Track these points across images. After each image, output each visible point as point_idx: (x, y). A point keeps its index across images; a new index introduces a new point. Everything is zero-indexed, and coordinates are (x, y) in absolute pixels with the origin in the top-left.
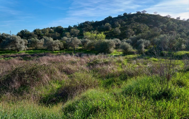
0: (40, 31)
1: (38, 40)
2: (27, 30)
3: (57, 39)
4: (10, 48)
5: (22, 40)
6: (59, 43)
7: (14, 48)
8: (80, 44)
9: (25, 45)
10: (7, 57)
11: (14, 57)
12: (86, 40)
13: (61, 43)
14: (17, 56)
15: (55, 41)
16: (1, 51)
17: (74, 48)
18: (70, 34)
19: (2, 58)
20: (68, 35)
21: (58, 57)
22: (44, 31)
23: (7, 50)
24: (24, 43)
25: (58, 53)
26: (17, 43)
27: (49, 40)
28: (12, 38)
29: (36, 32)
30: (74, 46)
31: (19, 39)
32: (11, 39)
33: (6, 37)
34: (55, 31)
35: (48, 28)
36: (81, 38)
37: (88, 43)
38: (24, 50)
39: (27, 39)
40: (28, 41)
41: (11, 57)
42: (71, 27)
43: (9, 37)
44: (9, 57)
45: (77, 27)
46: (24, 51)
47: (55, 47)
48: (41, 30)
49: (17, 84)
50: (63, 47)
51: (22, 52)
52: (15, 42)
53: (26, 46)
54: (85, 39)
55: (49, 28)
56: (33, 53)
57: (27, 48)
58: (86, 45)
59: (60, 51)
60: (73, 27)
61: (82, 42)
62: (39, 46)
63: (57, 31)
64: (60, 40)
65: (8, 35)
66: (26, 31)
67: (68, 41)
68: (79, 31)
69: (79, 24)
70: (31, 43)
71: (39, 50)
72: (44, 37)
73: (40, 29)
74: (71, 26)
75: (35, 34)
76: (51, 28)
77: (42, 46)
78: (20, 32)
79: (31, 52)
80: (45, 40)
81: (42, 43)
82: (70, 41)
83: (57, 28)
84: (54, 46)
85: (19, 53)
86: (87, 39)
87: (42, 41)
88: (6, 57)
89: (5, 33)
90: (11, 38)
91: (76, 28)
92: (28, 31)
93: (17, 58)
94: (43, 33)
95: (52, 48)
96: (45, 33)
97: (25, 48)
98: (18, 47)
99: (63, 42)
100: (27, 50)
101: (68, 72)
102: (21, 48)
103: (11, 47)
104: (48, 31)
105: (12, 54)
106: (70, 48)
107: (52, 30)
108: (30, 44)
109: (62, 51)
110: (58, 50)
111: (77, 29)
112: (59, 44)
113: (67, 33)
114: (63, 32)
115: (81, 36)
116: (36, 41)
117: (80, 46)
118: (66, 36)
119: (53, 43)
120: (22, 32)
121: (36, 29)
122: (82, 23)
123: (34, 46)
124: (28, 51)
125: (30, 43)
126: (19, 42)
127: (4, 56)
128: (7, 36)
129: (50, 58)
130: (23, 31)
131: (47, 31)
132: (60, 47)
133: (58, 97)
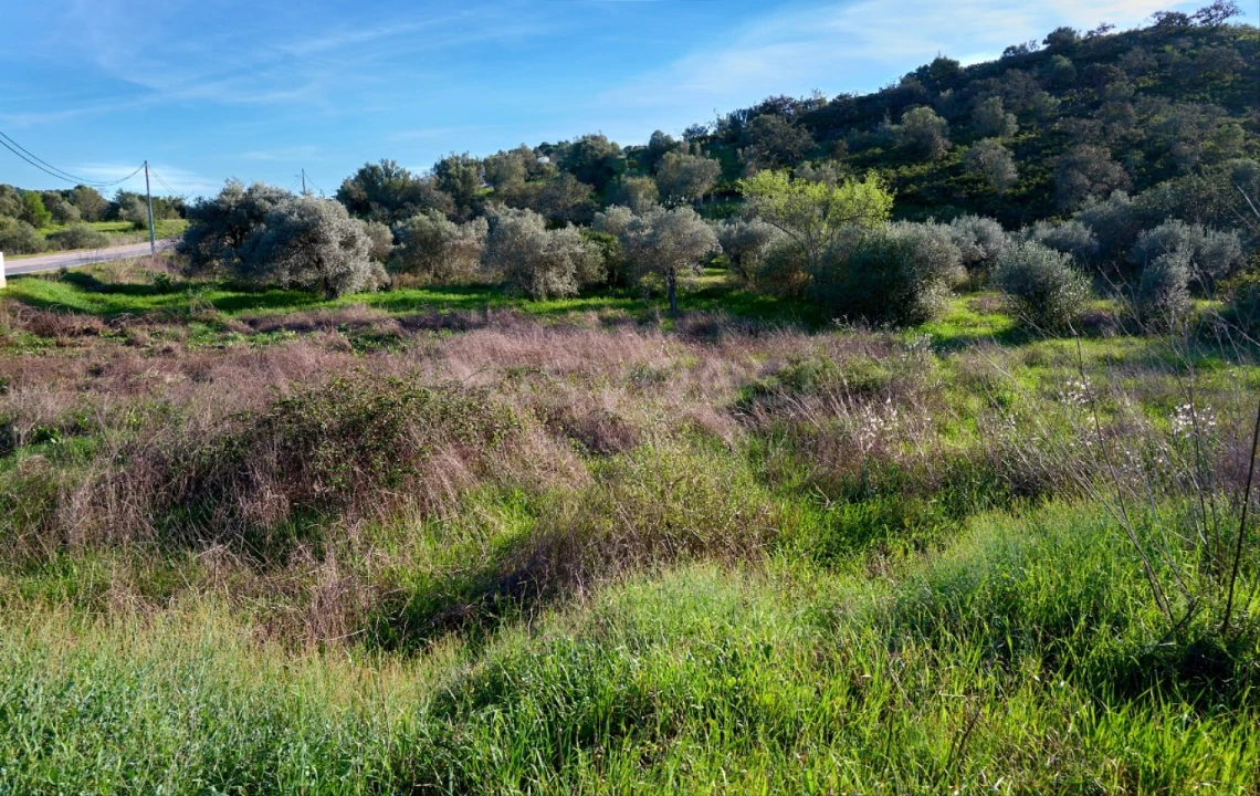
0: (474, 169)
1: (450, 226)
2: (393, 164)
3: (570, 224)
4: (286, 278)
5: (357, 226)
6: (579, 249)
7: (309, 276)
8: (712, 255)
9: (372, 260)
10: (269, 331)
11: (302, 328)
12: (758, 225)
13: (592, 245)
14: (319, 324)
15: (555, 234)
16: (242, 294)
17: (673, 282)
18: (660, 186)
19: (240, 336)
20: (641, 195)
21: (557, 339)
22: (495, 171)
23: (272, 287)
24: (365, 243)
25: (564, 311)
26: (327, 242)
27: (515, 228)
28: (301, 216)
29: (449, 176)
30: (672, 269)
31: (339, 221)
32: (295, 217)
33: (268, 205)
34: (561, 167)
35: (521, 151)
36: (727, 216)
37: (765, 248)
38: (366, 290)
39: (390, 223)
40: (394, 232)
41: (290, 327)
42: (668, 137)
43: (282, 207)
44: (277, 328)
45: (705, 138)
46: (366, 296)
47: (552, 274)
48: (477, 164)
49: (268, 495)
50: (604, 278)
51: (355, 303)
52: (315, 241)
53: (380, 266)
54: (747, 219)
55: (531, 147)
56: (414, 312)
57: (386, 278)
58: (754, 262)
59: (580, 302)
60: (679, 143)
61: (725, 241)
62: (457, 263)
63: (573, 171)
64: (587, 223)
65: (282, 196)
66: (388, 174)
67: (632, 235)
68: (718, 168)
69: (724, 117)
70: (410, 249)
71: (455, 293)
72: (490, 208)
73: (472, 156)
74: (666, 134)
75: (443, 188)
76: (545, 149)
77: (474, 264)
78: (357, 179)
79: (405, 303)
80: (493, 222)
81: (477, 246)
82: (647, 231)
83: (577, 146)
84: (546, 264)
85: (332, 307)
86: (764, 220)
87: (473, 233)
88: (264, 331)
89: (267, 185)
90: (291, 213)
91: (698, 145)
92: (402, 172)
93: (318, 334)
94: (493, 180)
95: (530, 278)
96: (503, 179)
97: (369, 274)
98: (330, 268)
99: (606, 241)
100: (381, 289)
101: (595, 438)
102: (349, 273)
103: (294, 271)
104: (522, 170)
105: (294, 314)
106: (645, 279)
107: (546, 160)
108: (401, 252)
109: (593, 301)
110: (570, 296)
111: (703, 154)
112: (573, 256)
113: (638, 181)
114: (611, 172)
115: (724, 201)
116: (437, 234)
117: (708, 262)
118: (625, 198)
119: (538, 247)
120: (367, 176)
121: (446, 158)
122: (744, 112)
123: (427, 267)
124: (385, 296)
125: (403, 246)
126: (335, 239)
127: (253, 323)
128: (273, 202)
129: (506, 343)
130: (374, 169)
131: (511, 170)
132: (579, 275)
133: (490, 599)
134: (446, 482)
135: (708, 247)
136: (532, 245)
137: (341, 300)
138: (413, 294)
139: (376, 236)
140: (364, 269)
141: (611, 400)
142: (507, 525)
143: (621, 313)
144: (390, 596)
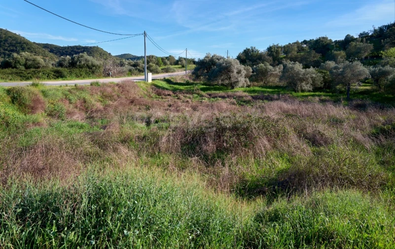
0: (280, 49)
1: (271, 67)
2: (254, 48)
3: (312, 67)
4: (220, 82)
5: (242, 67)
6: (314, 76)
7: (227, 82)
8: (366, 79)
9: (245, 78)
10: (214, 98)
11: (223, 97)
12: (388, 68)
13: (319, 74)
14: (228, 97)
15: (306, 71)
16: (208, 87)
17: (349, 88)
18: (347, 54)
19: (206, 99)
20: (339, 57)
21: (303, 106)
22: (287, 49)
23: (216, 85)
24: (244, 72)
25: (307, 96)
26: (233, 72)
27: (292, 68)
28: (226, 64)
29: (272, 51)
30: (349, 84)
31: (237, 66)
32: (224, 64)
33: (217, 61)
34: (310, 48)
35: (297, 43)
36: (375, 65)
37: (390, 77)
38: (242, 87)
39: (252, 66)
40: (252, 69)
41: (220, 97)
42: (352, 37)
43: (221, 61)
44: (216, 97)
45: (368, 36)
46: (242, 89)
47: (303, 84)
48: (281, 47)
50: (322, 85)
51: (239, 91)
52: (229, 72)
53: (247, 80)
54: (383, 66)
55: (300, 42)
56: (256, 94)
57: (249, 83)
58: (384, 82)
59: (312, 93)
60: (357, 38)
61: (373, 74)
62: (271, 79)
63: (314, 49)
64: (317, 67)
65: (221, 58)
66: (253, 51)
67: (334, 71)
68: (372, 47)
69: (377, 28)
70: (257, 74)
71: (270, 89)
72: (284, 62)
73: (280, 45)
74: (351, 35)
75: (269, 55)
76: (305, 42)
77: (277, 79)
78: (243, 53)
79: (254, 91)
80: (285, 66)
81: (279, 74)
82: (341, 70)
83: (317, 41)
84: (302, 80)
85: (232, 91)
86: (391, 66)
87: (278, 70)
88: (213, 98)
89: (217, 55)
90: (223, 63)
91: (364, 39)
92: (257, 50)
93: (227, 99)
94: (286, 52)
95: (295, 85)
96: (290, 52)
97: (244, 82)
98: (233, 80)
99: (324, 73)
100: (247, 86)
102: (238, 82)
103: (222, 80)
104: (296, 49)
105: (221, 93)
106: (338, 87)
107: (305, 46)
108: (254, 75)
109: (317, 93)
110: (309, 91)
111: (366, 42)
112: (312, 78)
113: (339, 52)
114: (328, 49)
115: (373, 59)
116: (266, 70)
117: (365, 81)
118: (333, 58)
119: (300, 75)
120: (246, 52)
121: (271, 46)
122: (386, 26)
123: (262, 80)
124: (248, 89)
125: (255, 73)
126: (235, 71)
127: (210, 95)
128: (219, 60)
129: (286, 106)
130: (248, 50)
131: (292, 49)
132: (313, 84)
133: (274, 187)
134: (263, 148)
135: (365, 76)
136: (298, 73)
137: (235, 89)
138: (257, 88)
139: (247, 70)
140: (242, 80)
141: (321, 127)
142: (281, 165)
143: (328, 98)
144: (243, 181)
